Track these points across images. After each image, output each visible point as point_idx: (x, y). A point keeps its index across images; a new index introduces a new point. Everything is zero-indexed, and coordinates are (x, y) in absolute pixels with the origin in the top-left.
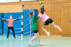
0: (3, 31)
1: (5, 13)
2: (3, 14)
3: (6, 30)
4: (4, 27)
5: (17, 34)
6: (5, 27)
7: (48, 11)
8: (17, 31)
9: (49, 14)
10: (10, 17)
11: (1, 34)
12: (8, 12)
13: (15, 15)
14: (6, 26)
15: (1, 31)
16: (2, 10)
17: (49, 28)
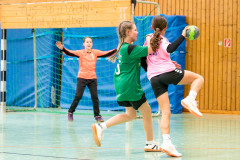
0: (58, 93)
1: (68, 29)
2: (60, 31)
3: (71, 91)
4: (63, 81)
5: (111, 106)
6: (65, 79)
7: (225, 23)
9: (230, 35)
10: (85, 44)
11: (53, 106)
12: (78, 26)
13: (104, 35)
14: (71, 75)
15: (53, 94)
16: (58, 18)
17: (229, 85)
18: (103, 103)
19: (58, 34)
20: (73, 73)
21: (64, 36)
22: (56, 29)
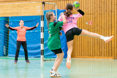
0: (7, 49)
1: (12, 17)
2: (8, 18)
3: (13, 48)
4: (9, 43)
6: (11, 42)
8: (33, 50)
10: (20, 24)
11: (5, 56)
12: (16, 15)
13: (29, 20)
14: (13, 40)
15: (5, 49)
16: (6, 12)
18: (29, 53)
19: (6, 20)
20: (14, 39)
21: (10, 20)
22: (6, 17)
